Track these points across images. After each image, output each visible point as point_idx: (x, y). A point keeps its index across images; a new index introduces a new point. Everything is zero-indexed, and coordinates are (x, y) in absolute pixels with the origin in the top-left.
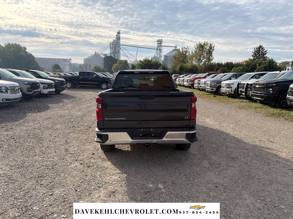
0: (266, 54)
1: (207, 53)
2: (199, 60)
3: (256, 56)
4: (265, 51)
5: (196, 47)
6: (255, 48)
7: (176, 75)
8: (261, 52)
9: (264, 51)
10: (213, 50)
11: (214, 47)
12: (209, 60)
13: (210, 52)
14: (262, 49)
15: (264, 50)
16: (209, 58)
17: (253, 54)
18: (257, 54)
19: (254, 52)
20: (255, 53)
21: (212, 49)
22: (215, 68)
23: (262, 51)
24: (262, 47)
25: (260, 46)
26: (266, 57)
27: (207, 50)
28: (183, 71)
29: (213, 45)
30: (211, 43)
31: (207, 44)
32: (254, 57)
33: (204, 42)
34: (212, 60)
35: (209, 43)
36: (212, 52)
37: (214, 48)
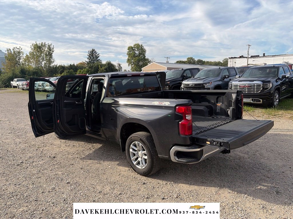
0: (99, 57)
1: (46, 55)
2: (38, 62)
3: (91, 58)
4: (98, 55)
5: (32, 47)
6: (89, 51)
7: (19, 79)
8: (95, 55)
9: (97, 54)
10: (53, 52)
11: (53, 48)
12: (50, 62)
13: (50, 54)
14: (95, 52)
15: (97, 53)
16: (50, 60)
17: (88, 57)
18: (91, 56)
19: (88, 55)
20: (89, 56)
21: (51, 51)
22: (58, 70)
23: (95, 54)
24: (94, 50)
25: (93, 49)
26: (99, 59)
27: (45, 51)
28: (26, 74)
29: (52, 46)
30: (49, 44)
31: (45, 45)
32: (89, 59)
33: (41, 43)
34: (53, 62)
35: (47, 44)
36: (52, 53)
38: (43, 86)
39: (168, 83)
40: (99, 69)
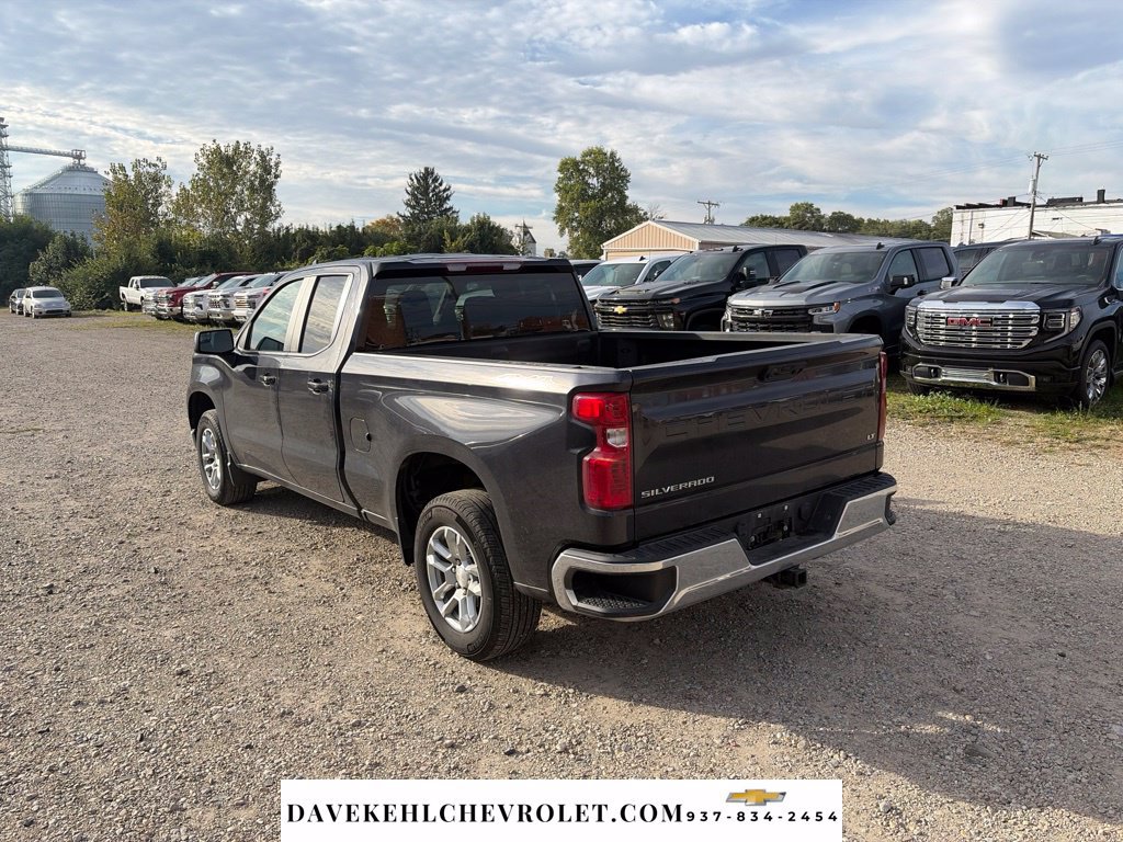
0: (448, 198)
1: (252, 189)
2: (223, 217)
3: (418, 203)
4: (445, 190)
5: (203, 160)
6: (413, 177)
7: (148, 277)
8: (434, 190)
9: (442, 188)
10: (277, 177)
11: (277, 164)
12: (265, 215)
13: (265, 186)
14: (435, 180)
15: (441, 184)
16: (264, 207)
17: (408, 197)
18: (420, 196)
19: (409, 189)
20: (413, 195)
21: (269, 174)
22: (293, 246)
23: (436, 187)
24: (432, 173)
25: (426, 169)
26: (451, 208)
27: (248, 176)
28: (174, 261)
29: (274, 157)
30: (263, 149)
31: (248, 152)
32: (413, 207)
33: (233, 144)
34: (277, 216)
35: (254, 146)
36: (273, 184)
37: (280, 168)
38: (227, 306)
39: (673, 304)
40: (444, 244)
